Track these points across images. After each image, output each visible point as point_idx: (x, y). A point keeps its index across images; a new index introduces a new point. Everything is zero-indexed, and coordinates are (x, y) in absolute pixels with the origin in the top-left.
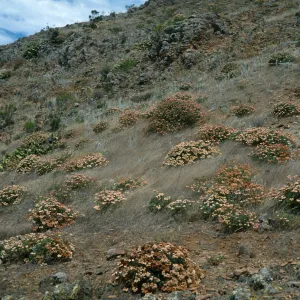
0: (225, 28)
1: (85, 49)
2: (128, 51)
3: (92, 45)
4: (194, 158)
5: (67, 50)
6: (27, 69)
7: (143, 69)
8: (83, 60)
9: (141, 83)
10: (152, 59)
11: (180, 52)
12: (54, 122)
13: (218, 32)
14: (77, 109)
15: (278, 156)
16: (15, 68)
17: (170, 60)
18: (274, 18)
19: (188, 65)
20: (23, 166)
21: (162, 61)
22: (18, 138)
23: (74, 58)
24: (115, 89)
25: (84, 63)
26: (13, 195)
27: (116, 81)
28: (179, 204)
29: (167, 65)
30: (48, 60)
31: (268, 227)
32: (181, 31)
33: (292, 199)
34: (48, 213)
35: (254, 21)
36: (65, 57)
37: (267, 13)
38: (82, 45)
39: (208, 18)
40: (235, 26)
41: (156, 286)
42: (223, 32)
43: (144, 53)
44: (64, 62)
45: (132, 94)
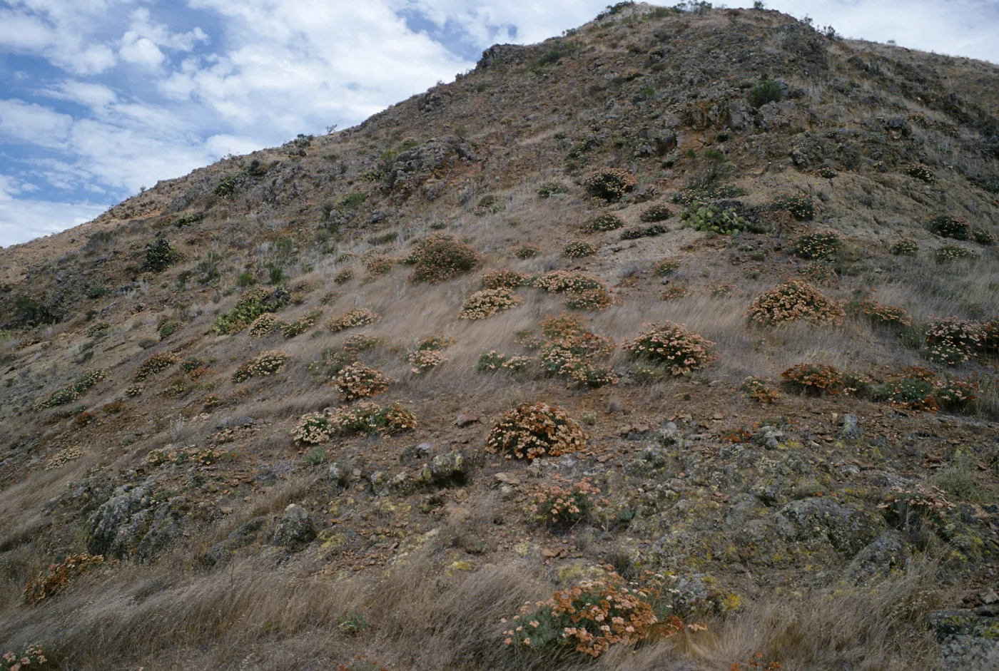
0: (471, 153)
1: (296, 181)
2: (351, 183)
3: (304, 176)
4: (495, 308)
5: (274, 183)
6: (223, 209)
7: (374, 204)
8: (295, 195)
9: (375, 222)
10: (385, 192)
11: (420, 183)
12: (274, 273)
13: (464, 158)
14: (298, 256)
15: (598, 303)
16: (208, 207)
17: (408, 193)
18: (529, 141)
19: (431, 197)
20: (258, 328)
21: (398, 195)
22: (228, 294)
23: (283, 194)
24: (342, 229)
25: (296, 199)
26: (274, 363)
27: (343, 220)
28: (518, 362)
29: (405, 199)
30: (249, 197)
31: (629, 381)
32: (418, 158)
33: (652, 350)
34: (358, 379)
35: (505, 145)
36: (272, 192)
37: (518, 134)
38: (292, 177)
39: (451, 142)
40: (483, 151)
41: (543, 450)
42: (469, 159)
43: (372, 186)
44: (271, 197)
45: (367, 236)
